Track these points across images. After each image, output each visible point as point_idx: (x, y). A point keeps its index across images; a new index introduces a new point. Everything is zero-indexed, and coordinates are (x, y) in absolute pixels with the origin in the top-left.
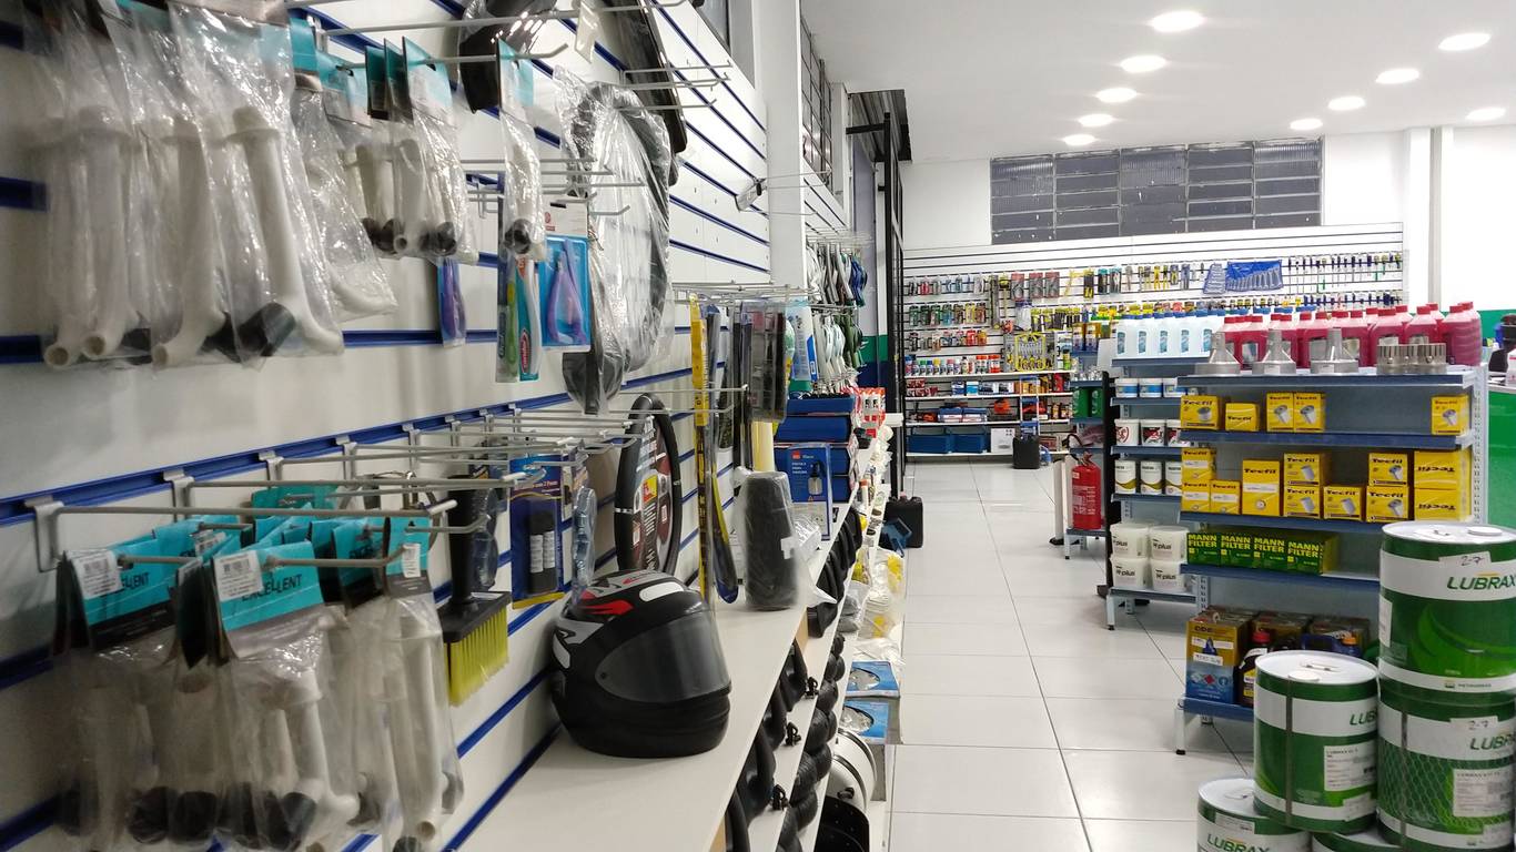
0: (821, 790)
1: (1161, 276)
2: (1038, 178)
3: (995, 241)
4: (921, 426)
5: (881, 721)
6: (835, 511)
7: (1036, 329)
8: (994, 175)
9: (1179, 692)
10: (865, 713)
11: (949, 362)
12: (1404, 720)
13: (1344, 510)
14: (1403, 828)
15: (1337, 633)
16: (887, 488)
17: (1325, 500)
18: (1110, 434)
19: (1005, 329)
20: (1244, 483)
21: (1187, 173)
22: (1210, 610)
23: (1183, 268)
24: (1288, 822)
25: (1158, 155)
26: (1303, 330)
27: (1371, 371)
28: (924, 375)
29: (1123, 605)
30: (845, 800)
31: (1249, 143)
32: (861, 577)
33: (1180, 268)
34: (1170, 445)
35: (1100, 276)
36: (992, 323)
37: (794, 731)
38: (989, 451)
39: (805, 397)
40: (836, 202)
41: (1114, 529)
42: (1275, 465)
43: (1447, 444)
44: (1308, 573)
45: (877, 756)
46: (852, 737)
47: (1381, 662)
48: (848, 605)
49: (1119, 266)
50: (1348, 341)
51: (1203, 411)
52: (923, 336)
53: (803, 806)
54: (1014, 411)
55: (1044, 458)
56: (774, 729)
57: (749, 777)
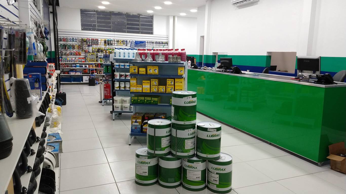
0: (41, 166)
1: (121, 42)
2: (92, 15)
3: (82, 30)
4: (64, 75)
5: (57, 148)
6: (43, 93)
7: (93, 52)
8: (81, 13)
9: (129, 132)
10: (52, 146)
11: (71, 59)
12: (176, 131)
13: (162, 91)
14: (176, 153)
15: (161, 116)
16: (56, 90)
17: (159, 89)
18: (113, 76)
19: (85, 52)
20: (143, 86)
21: (126, 19)
22: (136, 113)
23: (126, 41)
24: (154, 155)
25: (119, 14)
26: (154, 53)
27: (167, 62)
28: (65, 62)
29: (116, 115)
30: (48, 168)
31: (139, 14)
32: (51, 111)
33: (125, 41)
34: (126, 78)
35: (108, 41)
36: (82, 50)
37: (33, 151)
38: (83, 81)
39: (32, 62)
40: (39, 13)
41: (114, 98)
42: (149, 82)
43: (181, 77)
44: (155, 104)
45: (56, 157)
46: (49, 152)
47: (172, 120)
48: (47, 119)
49: (112, 39)
50: (163, 56)
51: (135, 70)
52: (64, 52)
53: (36, 171)
54: (88, 72)
55: (96, 83)
56: (27, 151)
57: (19, 165)
